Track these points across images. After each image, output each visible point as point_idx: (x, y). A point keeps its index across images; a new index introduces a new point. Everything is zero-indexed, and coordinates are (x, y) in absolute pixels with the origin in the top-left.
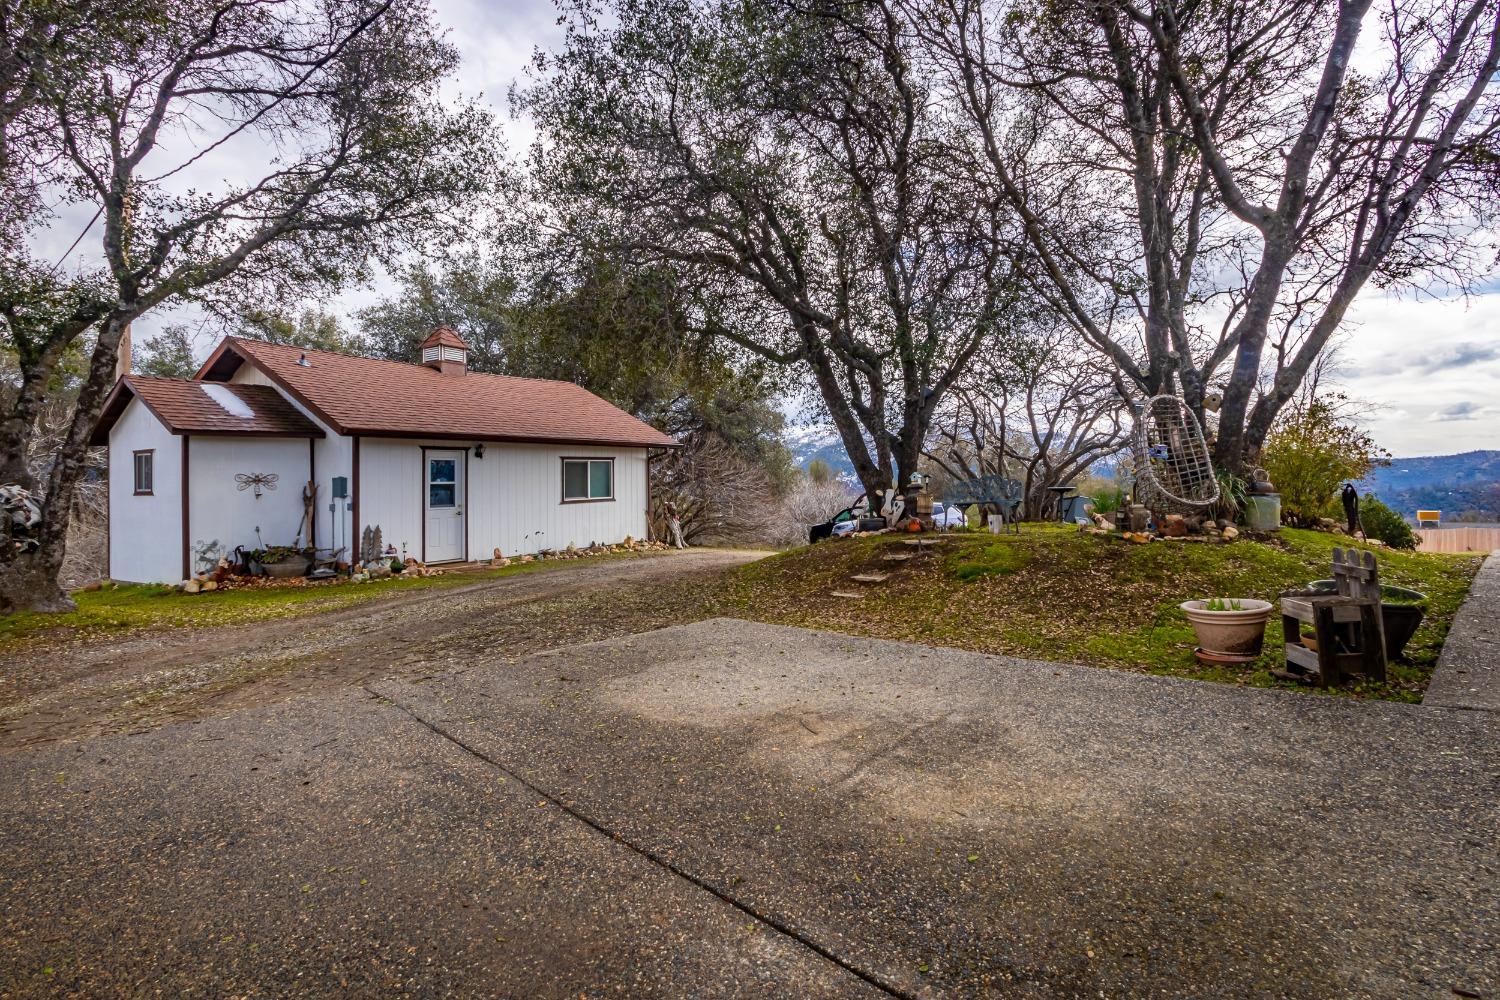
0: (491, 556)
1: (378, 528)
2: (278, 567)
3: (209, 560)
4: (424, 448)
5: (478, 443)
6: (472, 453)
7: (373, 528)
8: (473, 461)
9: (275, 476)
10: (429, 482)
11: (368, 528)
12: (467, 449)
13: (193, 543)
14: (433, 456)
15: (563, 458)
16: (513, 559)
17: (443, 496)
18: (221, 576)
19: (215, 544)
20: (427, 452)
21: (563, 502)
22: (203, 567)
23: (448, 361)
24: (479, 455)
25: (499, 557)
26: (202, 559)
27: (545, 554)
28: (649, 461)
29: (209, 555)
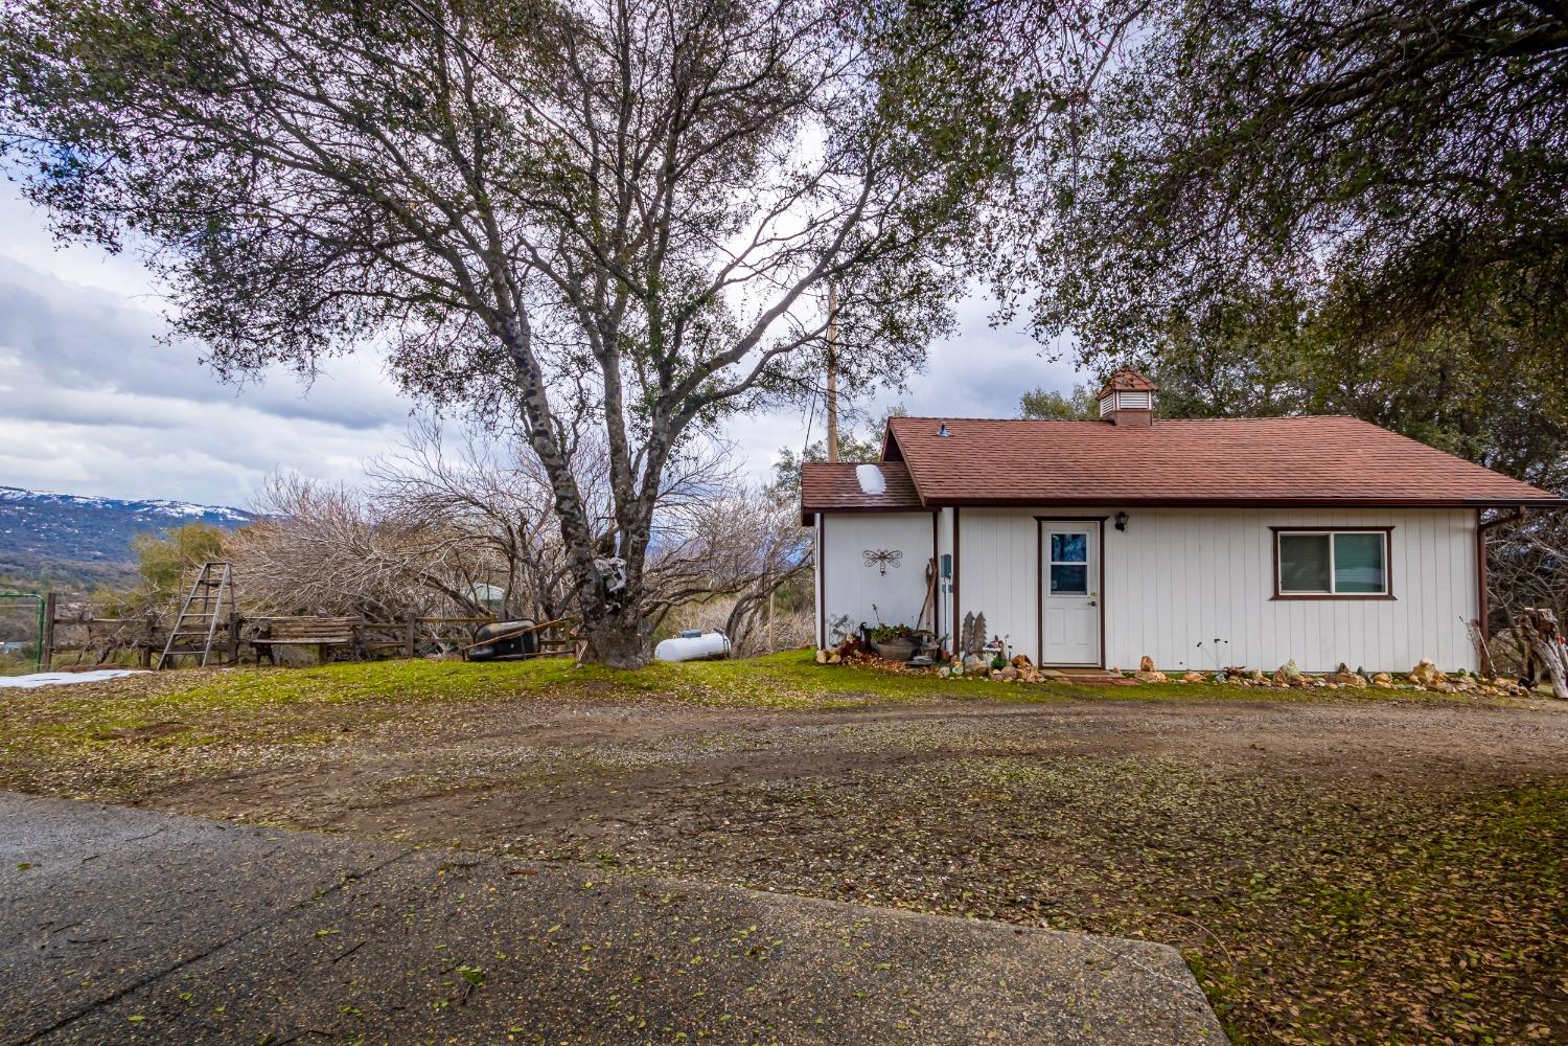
0: (1136, 666)
1: (981, 616)
2: (884, 648)
3: (840, 634)
4: (1040, 520)
5: (1121, 510)
6: (1110, 524)
7: (975, 616)
8: (1111, 534)
9: (900, 554)
10: (1048, 563)
11: (970, 614)
12: (1102, 520)
13: (827, 616)
14: (1052, 529)
15: (1275, 530)
16: (1169, 674)
17: (1069, 580)
18: (846, 651)
19: (845, 619)
20: (1046, 525)
21: (1276, 597)
22: (836, 639)
23: (1125, 410)
24: (1120, 527)
25: (1146, 669)
26: (835, 632)
27: (1229, 673)
28: (1481, 530)
29: (841, 629)
